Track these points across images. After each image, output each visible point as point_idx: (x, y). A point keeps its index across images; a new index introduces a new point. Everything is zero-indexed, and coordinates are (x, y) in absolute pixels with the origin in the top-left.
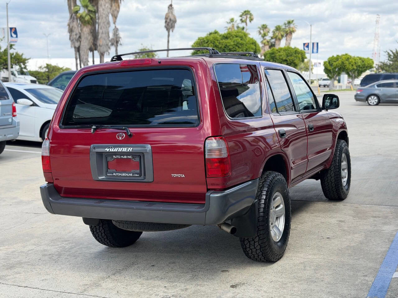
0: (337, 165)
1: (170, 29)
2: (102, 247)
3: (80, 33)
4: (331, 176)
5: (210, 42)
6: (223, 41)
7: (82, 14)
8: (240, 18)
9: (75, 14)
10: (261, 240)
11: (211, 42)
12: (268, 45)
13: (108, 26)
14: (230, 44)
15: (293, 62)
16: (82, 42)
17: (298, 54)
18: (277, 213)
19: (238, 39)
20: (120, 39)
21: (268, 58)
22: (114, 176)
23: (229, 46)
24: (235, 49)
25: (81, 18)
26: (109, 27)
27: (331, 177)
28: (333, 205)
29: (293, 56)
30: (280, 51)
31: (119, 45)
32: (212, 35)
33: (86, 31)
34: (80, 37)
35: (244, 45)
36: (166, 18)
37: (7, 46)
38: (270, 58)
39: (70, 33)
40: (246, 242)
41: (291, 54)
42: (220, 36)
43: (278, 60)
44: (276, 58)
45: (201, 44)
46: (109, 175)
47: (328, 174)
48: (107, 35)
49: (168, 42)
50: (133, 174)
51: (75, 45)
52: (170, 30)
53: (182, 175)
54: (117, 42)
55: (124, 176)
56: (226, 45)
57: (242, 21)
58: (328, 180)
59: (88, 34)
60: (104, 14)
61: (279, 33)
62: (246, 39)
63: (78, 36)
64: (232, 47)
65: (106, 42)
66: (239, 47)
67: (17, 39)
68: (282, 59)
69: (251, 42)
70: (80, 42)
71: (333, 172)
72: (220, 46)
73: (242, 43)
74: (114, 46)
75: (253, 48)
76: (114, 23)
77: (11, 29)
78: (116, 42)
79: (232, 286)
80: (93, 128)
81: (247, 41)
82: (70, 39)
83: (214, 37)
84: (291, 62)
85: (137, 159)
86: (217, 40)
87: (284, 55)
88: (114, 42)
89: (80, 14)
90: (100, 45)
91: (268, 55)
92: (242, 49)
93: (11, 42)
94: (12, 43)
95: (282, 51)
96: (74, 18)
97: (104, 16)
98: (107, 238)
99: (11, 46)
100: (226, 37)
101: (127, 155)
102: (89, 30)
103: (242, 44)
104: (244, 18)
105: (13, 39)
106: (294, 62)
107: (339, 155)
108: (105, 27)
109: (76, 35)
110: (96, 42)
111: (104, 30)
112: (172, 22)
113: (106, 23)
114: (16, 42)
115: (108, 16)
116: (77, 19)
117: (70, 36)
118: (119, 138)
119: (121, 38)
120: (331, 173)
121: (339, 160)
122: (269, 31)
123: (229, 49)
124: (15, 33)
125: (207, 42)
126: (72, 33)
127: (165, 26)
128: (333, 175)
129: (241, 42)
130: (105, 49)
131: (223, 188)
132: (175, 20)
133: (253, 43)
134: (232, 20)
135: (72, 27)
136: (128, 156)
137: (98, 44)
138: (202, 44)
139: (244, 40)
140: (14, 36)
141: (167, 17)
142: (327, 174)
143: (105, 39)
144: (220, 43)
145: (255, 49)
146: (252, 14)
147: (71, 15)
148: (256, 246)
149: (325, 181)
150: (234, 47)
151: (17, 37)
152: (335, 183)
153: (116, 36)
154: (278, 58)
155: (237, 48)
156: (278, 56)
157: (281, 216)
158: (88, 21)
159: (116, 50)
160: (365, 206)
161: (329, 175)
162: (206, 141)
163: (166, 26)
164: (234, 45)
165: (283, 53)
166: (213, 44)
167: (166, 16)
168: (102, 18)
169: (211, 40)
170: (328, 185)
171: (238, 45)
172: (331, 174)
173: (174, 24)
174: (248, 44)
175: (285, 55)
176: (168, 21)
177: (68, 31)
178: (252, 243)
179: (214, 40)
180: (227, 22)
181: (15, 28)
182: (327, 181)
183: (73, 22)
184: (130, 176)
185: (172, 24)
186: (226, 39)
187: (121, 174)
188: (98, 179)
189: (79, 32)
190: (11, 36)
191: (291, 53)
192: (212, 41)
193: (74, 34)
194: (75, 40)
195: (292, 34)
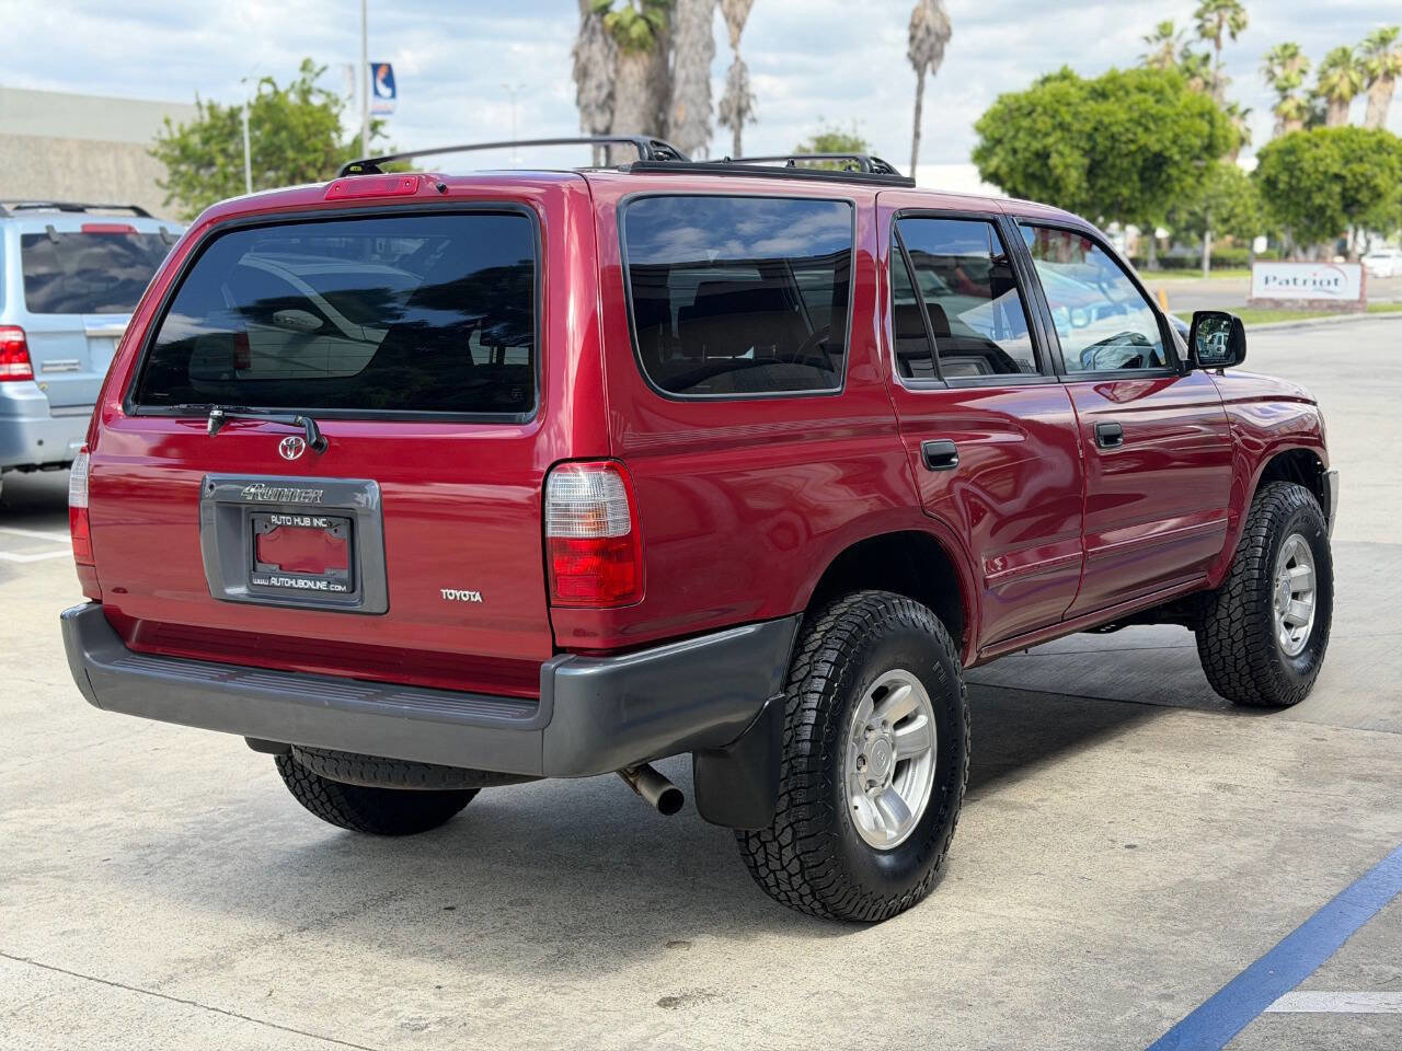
0: (1257, 576)
1: (925, 65)
2: (331, 831)
3: (612, 83)
4: (1229, 616)
5: (1040, 109)
6: (1088, 109)
7: (621, 15)
8: (1197, 22)
9: (599, 16)
10: (801, 839)
11: (1045, 112)
12: (1300, 118)
13: (706, 56)
14: (1112, 119)
15: (1368, 182)
16: (617, 114)
17: (1389, 154)
18: (903, 746)
19: (1145, 101)
20: (752, 103)
21: (1273, 167)
22: (273, 586)
23: (1110, 124)
24: (1131, 136)
25: (618, 30)
26: (712, 57)
27: (1232, 622)
28: (1239, 725)
29: (1369, 162)
30: (1319, 142)
31: (745, 121)
32: (1049, 86)
33: (631, 74)
34: (611, 96)
35: (1169, 120)
36: (914, 26)
37: (362, 129)
38: (1279, 169)
39: (577, 81)
40: (754, 844)
41: (1359, 153)
42: (1081, 88)
43: (1309, 175)
44: (1301, 170)
45: (1007, 118)
46: (258, 582)
47: (1220, 607)
48: (703, 86)
49: (918, 109)
50: (329, 583)
51: (593, 122)
52: (925, 70)
53: (472, 593)
54: (741, 112)
55: (302, 589)
56: (1100, 122)
57: (1203, 33)
58: (1218, 631)
59: (640, 84)
60: (695, 14)
61: (1341, 77)
62: (1178, 100)
63: (605, 91)
64: (1122, 130)
65: (699, 113)
66: (1147, 129)
67: (392, 101)
68: (1325, 173)
69: (1196, 109)
70: (612, 113)
71: (1236, 602)
72: (1076, 126)
73: (1161, 115)
74: (728, 125)
75: (1201, 132)
76: (734, 45)
77: (376, 67)
78: (737, 113)
79: (665, 1003)
80: (213, 417)
81: (1180, 105)
82: (578, 102)
83: (1054, 92)
84: (1361, 185)
85: (344, 532)
86: (1069, 104)
87: (1332, 156)
88: (731, 110)
89: (616, 18)
90: (676, 124)
91: (1273, 159)
92: (1158, 136)
93: (373, 113)
94: (378, 118)
95: (1327, 142)
96: (594, 29)
97: (695, 20)
98: (330, 800)
99: (374, 127)
100: (1099, 94)
101: (311, 516)
102: (642, 73)
103: (1157, 119)
104: (1210, 20)
105: (381, 104)
106: (1372, 184)
107: (1266, 537)
108: (697, 59)
109: (599, 87)
110: (665, 113)
111: (692, 70)
112: (933, 39)
113: (700, 48)
114: (389, 112)
115: (708, 20)
116: (603, 32)
117: (580, 92)
118: (286, 454)
119: (754, 97)
120: (1232, 608)
121: (1263, 558)
122: (1304, 68)
123: (1108, 134)
124: (389, 81)
125: (1029, 114)
126: (584, 83)
127: (909, 55)
128: (1238, 614)
129: (1155, 109)
130: (694, 138)
131: (611, 646)
132: (945, 30)
133: (1201, 115)
134: (1165, 31)
135: (589, 59)
136: (315, 520)
137: (671, 120)
138: (1013, 118)
139: (1170, 102)
140: (385, 91)
141: (916, 21)
142: (1217, 610)
143: (693, 102)
144: (1076, 115)
145: (1211, 136)
146: (1243, 6)
147: (585, 17)
148: (785, 861)
149: (1207, 633)
150: (1127, 130)
151: (393, 95)
152: (1244, 642)
153: (736, 92)
154: (1311, 170)
155: (1140, 130)
156: (1311, 162)
157: (921, 757)
158: (639, 38)
159: (737, 140)
160: (1359, 733)
161: (1222, 613)
162: (552, 473)
163: (913, 54)
164: (1130, 120)
165: (1328, 148)
166: (1053, 117)
167: (913, 18)
168: (687, 30)
169: (1043, 102)
170: (1221, 650)
171: (1143, 121)
172: (1232, 610)
173: (942, 46)
174: (1182, 117)
175: (1337, 157)
176: (920, 34)
177: (574, 74)
178: (773, 848)
179: (1056, 105)
180: (1147, 39)
181: (389, 67)
182: (1217, 635)
183: (591, 41)
184: (320, 590)
185: (932, 48)
186: (1100, 100)
187: (293, 582)
188: (225, 593)
189: (609, 79)
190: (376, 92)
191: (1361, 148)
192: (1048, 107)
193: (592, 83)
194: (593, 107)
195: (1392, 79)
